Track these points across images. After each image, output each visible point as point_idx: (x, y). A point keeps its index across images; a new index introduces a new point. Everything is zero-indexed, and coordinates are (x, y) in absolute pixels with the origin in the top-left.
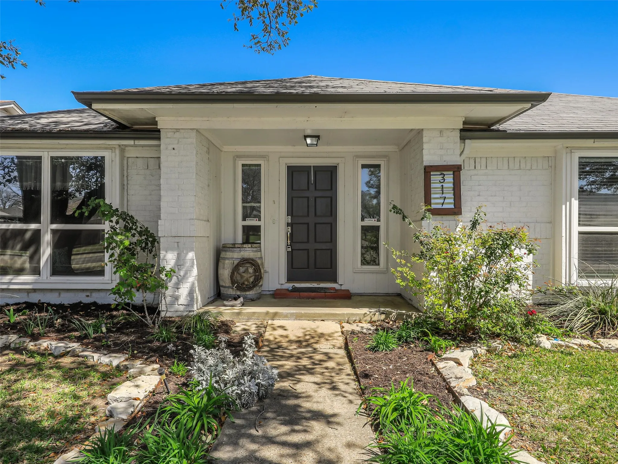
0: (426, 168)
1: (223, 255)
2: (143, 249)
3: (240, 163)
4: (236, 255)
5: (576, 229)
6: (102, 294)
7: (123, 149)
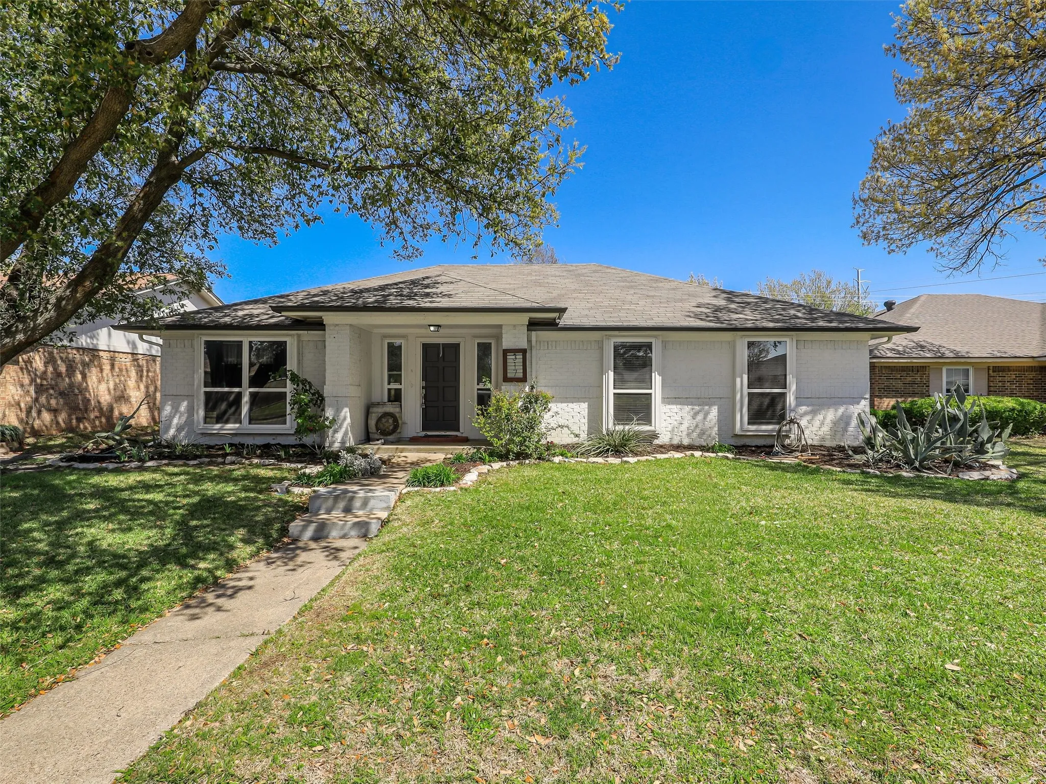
0: (504, 350)
1: (371, 410)
2: (315, 405)
3: (386, 341)
4: (381, 410)
5: (612, 391)
6: (284, 438)
7: (299, 336)
